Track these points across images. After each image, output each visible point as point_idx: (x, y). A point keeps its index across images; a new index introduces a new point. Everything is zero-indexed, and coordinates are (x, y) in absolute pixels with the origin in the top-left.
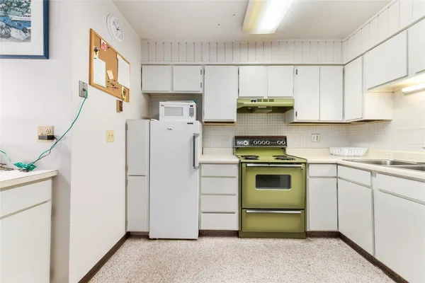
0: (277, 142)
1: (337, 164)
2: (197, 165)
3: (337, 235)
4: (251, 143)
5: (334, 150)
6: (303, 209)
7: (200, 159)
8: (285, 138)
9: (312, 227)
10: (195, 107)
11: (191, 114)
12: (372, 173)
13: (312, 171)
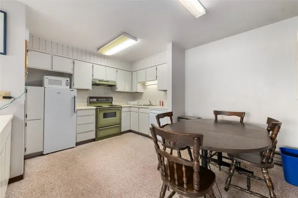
0: (109, 100)
1: (130, 107)
2: (76, 111)
3: (130, 131)
4: (97, 100)
5: (129, 102)
6: (120, 124)
7: (77, 108)
8: (112, 98)
9: (123, 130)
10: (69, 81)
11: (67, 85)
12: (139, 108)
13: (123, 110)
